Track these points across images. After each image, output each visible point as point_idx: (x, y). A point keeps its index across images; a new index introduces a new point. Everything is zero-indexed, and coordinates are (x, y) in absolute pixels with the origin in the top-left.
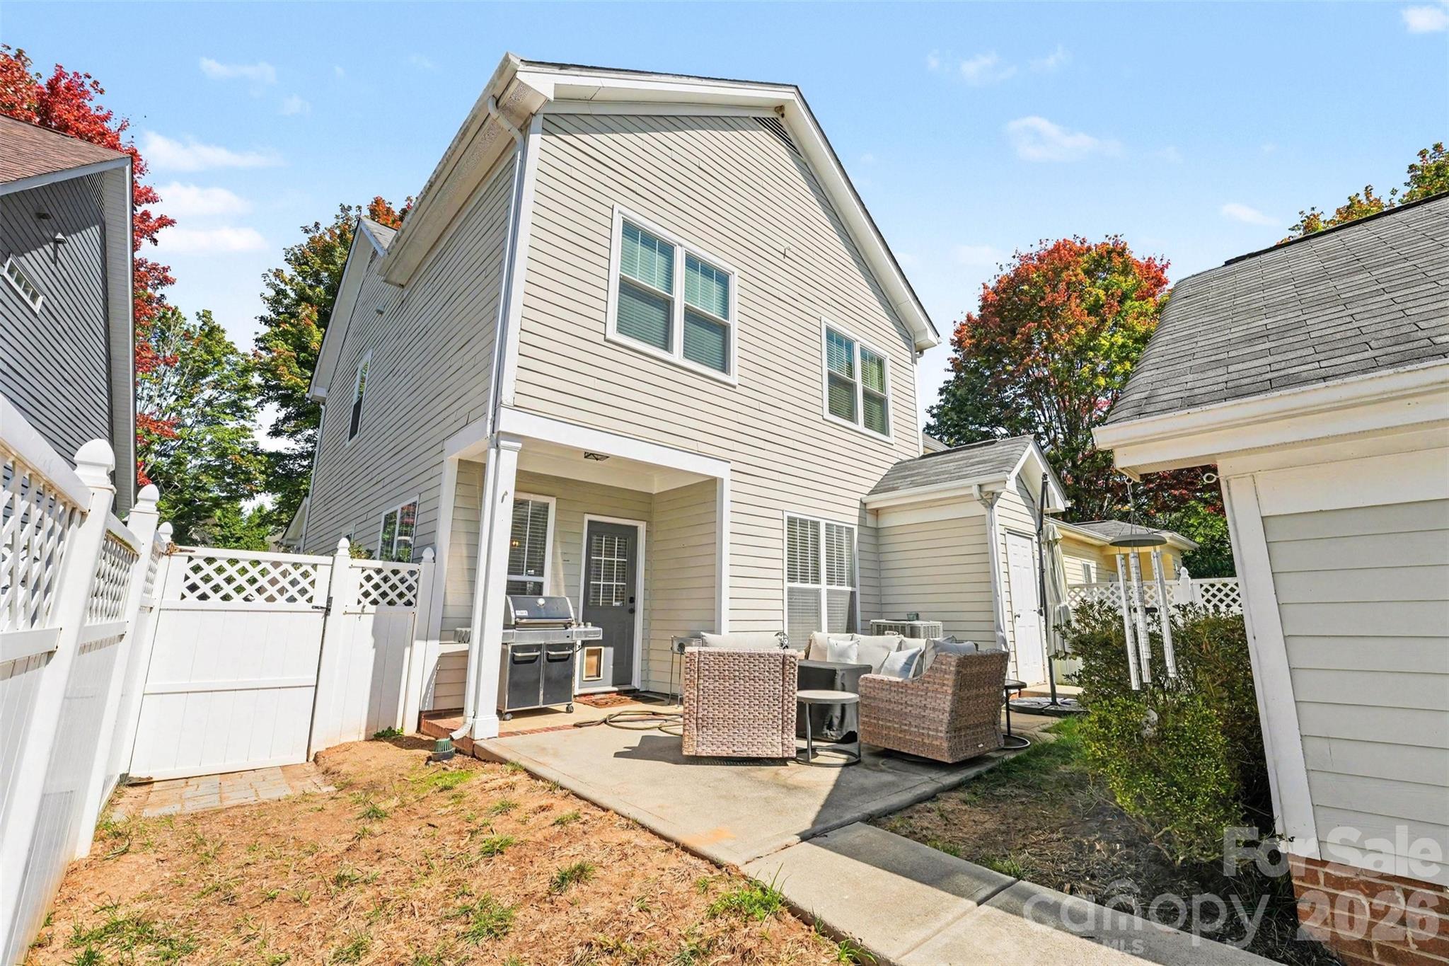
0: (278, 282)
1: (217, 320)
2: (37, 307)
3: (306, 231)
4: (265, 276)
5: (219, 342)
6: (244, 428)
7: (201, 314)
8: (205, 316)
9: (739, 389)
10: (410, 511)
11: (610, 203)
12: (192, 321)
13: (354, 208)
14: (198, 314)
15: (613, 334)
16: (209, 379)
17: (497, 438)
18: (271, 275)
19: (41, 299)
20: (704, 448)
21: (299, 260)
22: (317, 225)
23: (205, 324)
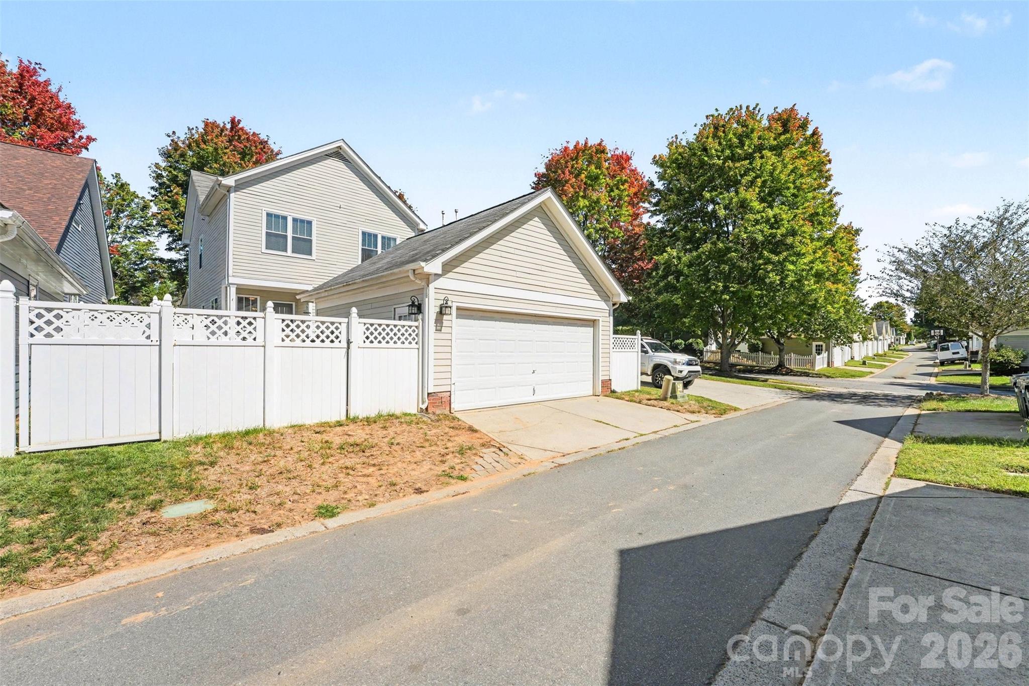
0: (156, 170)
1: (124, 179)
2: (80, 229)
3: (169, 136)
4: (150, 167)
5: (128, 193)
6: (150, 242)
7: (115, 175)
8: (117, 176)
9: (316, 260)
10: (216, 299)
11: (261, 208)
12: (111, 180)
13: (195, 128)
14: (113, 175)
15: (264, 250)
16: (126, 213)
17: (229, 284)
18: (153, 166)
19: (80, 225)
20: (300, 281)
21: (167, 155)
22: (174, 133)
23: (117, 181)
